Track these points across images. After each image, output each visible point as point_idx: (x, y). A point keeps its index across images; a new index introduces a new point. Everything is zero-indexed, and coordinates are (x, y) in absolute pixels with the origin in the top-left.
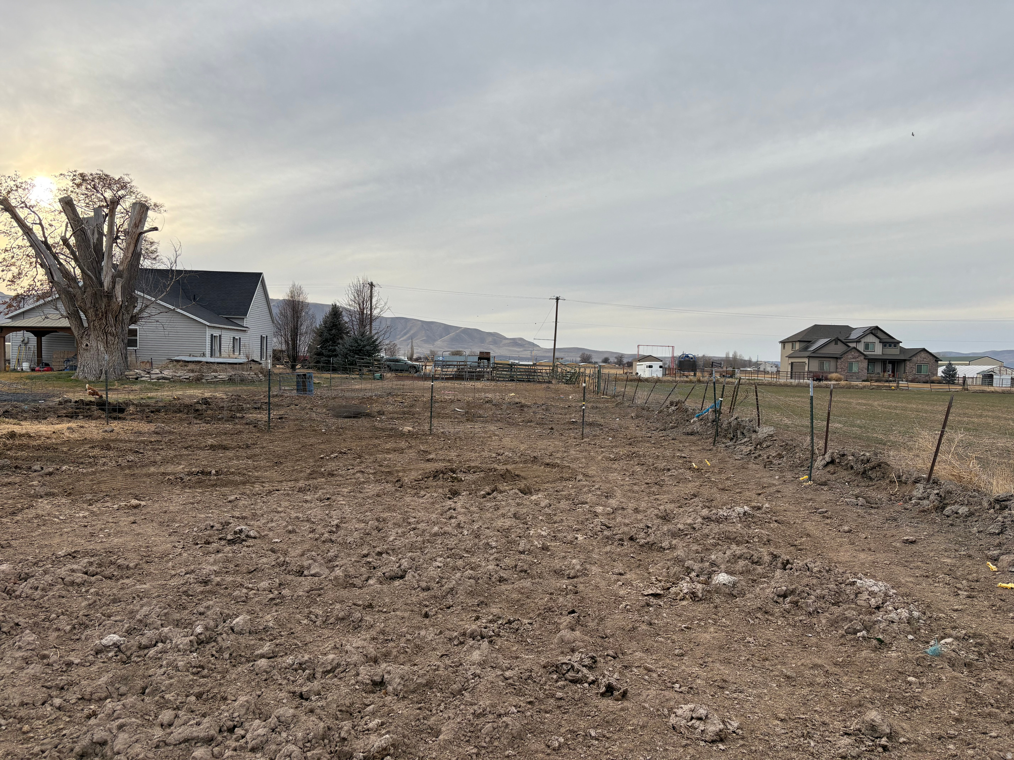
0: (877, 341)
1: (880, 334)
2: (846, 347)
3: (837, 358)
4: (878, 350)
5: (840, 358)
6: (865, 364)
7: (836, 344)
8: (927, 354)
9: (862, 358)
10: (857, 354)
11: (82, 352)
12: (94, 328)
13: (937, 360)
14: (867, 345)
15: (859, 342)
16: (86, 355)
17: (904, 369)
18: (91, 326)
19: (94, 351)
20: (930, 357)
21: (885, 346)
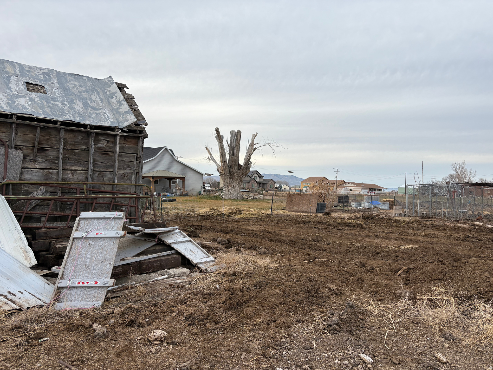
0: (257, 176)
1: (257, 173)
2: (250, 178)
3: (248, 182)
4: (258, 179)
5: (249, 182)
6: (256, 185)
7: (247, 177)
8: (272, 181)
9: (256, 182)
10: (254, 181)
11: (231, 189)
12: (237, 180)
13: (275, 183)
14: (255, 177)
15: (252, 176)
16: (233, 190)
17: (266, 186)
18: (235, 179)
19: (236, 189)
20: (273, 182)
21: (259, 178)
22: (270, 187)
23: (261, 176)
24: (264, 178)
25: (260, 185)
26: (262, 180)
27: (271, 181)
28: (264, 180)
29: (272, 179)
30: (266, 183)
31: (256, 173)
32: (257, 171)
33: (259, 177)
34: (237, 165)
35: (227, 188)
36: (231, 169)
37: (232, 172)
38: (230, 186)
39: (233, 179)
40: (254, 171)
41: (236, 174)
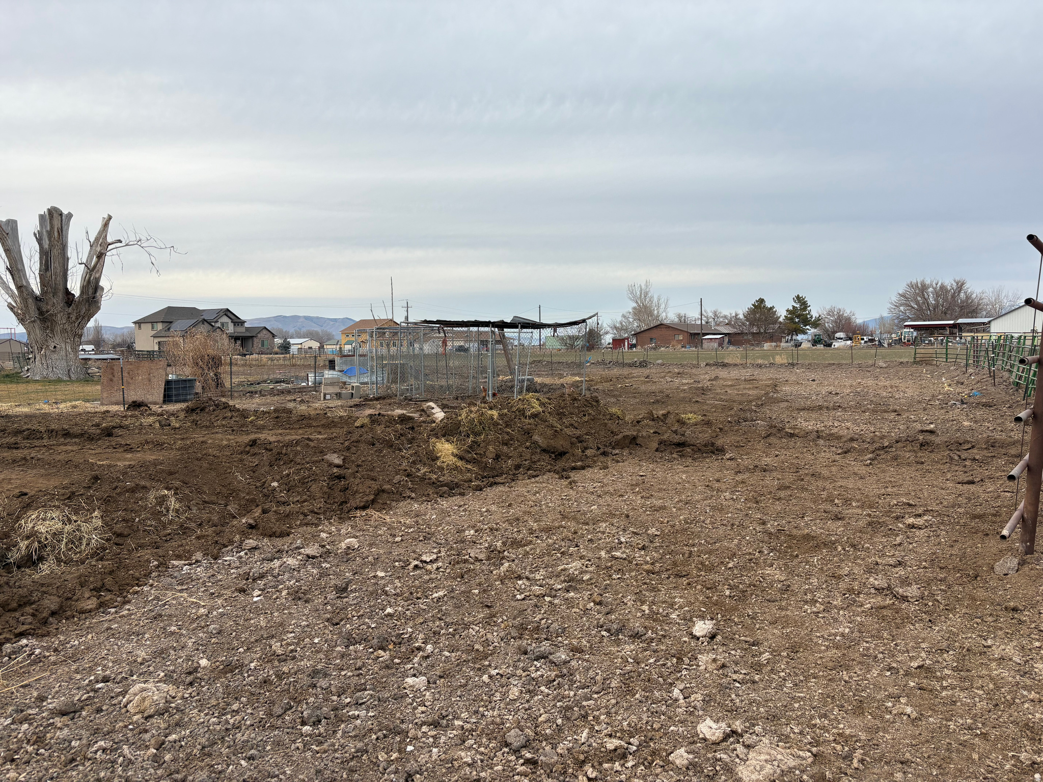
1: (230, 315)
4: (231, 329)
8: (267, 331)
11: (48, 353)
12: (64, 331)
13: (274, 336)
14: (223, 324)
15: (217, 322)
16: (54, 356)
17: (253, 344)
18: (58, 329)
19: (63, 353)
20: (270, 334)
21: (235, 325)
22: (263, 345)
23: (238, 320)
24: (246, 325)
25: (239, 342)
26: (240, 330)
27: (265, 332)
28: (247, 329)
29: (265, 328)
30: (252, 337)
31: (226, 315)
32: (228, 310)
33: (232, 324)
34: (61, 294)
35: (36, 351)
36: (42, 305)
37: (47, 311)
38: (44, 347)
39: (52, 331)
40: (222, 310)
41: (61, 319)
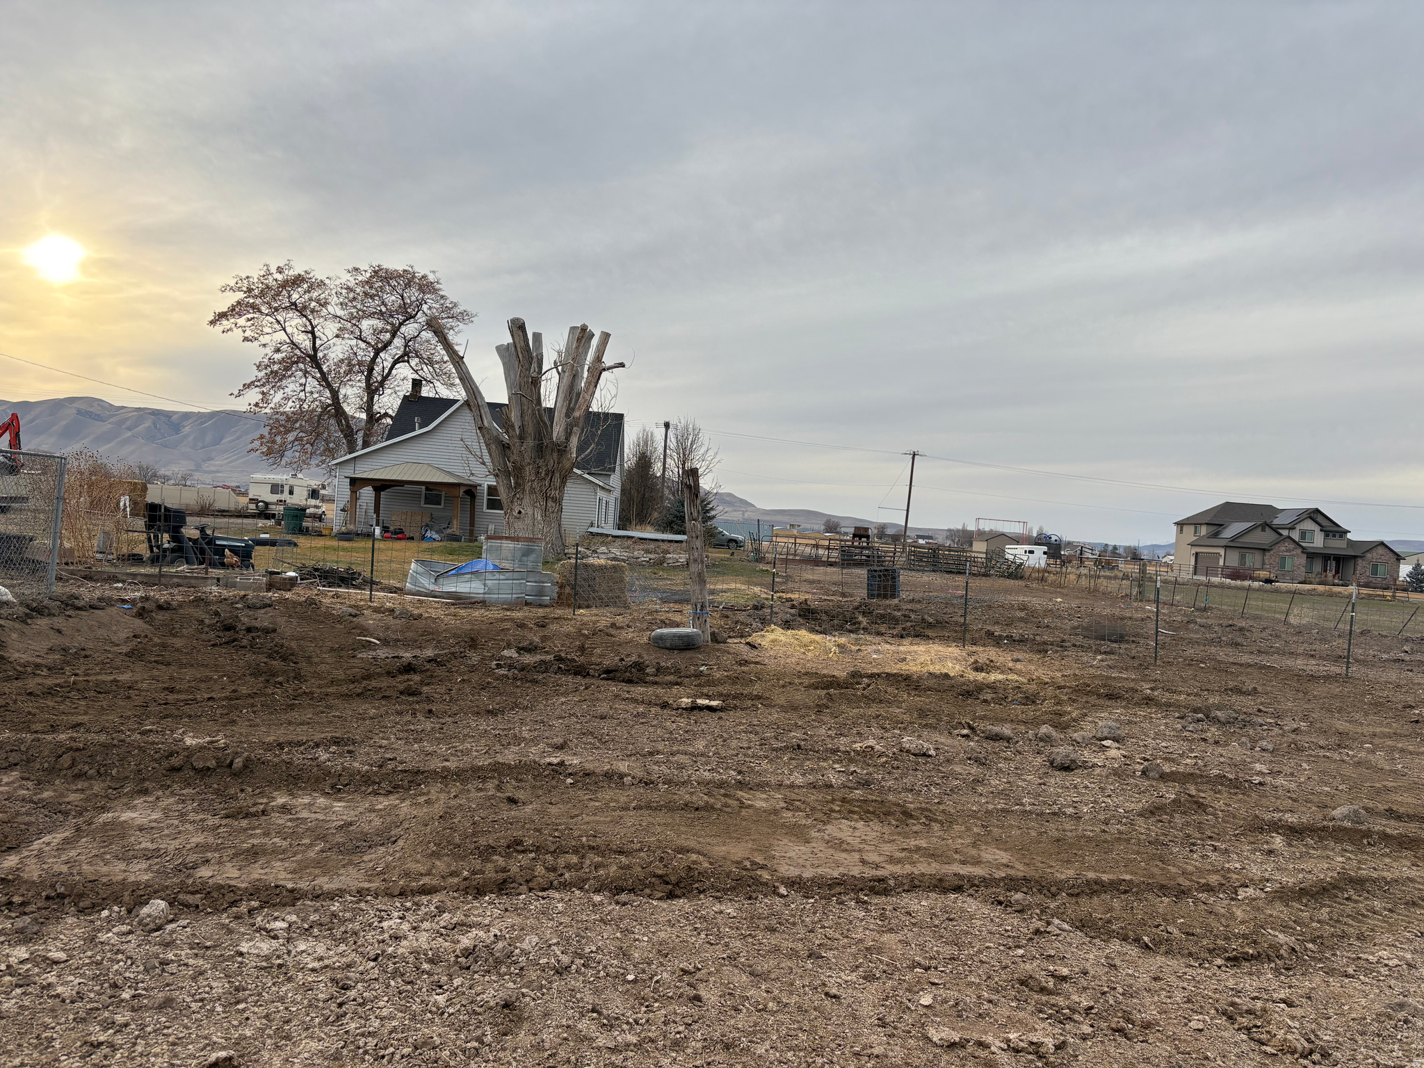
4: (1318, 541)
12: (532, 491)
13: (1399, 558)
15: (1293, 528)
17: (1355, 570)
22: (1375, 571)
24: (1349, 536)
30: (1355, 557)
31: (1311, 518)
32: (1317, 511)
33: (1322, 534)
40: (1305, 510)
